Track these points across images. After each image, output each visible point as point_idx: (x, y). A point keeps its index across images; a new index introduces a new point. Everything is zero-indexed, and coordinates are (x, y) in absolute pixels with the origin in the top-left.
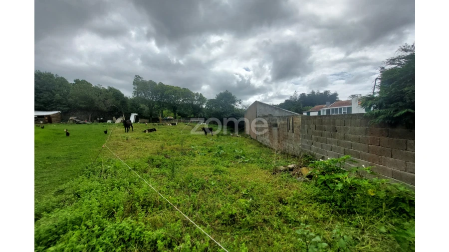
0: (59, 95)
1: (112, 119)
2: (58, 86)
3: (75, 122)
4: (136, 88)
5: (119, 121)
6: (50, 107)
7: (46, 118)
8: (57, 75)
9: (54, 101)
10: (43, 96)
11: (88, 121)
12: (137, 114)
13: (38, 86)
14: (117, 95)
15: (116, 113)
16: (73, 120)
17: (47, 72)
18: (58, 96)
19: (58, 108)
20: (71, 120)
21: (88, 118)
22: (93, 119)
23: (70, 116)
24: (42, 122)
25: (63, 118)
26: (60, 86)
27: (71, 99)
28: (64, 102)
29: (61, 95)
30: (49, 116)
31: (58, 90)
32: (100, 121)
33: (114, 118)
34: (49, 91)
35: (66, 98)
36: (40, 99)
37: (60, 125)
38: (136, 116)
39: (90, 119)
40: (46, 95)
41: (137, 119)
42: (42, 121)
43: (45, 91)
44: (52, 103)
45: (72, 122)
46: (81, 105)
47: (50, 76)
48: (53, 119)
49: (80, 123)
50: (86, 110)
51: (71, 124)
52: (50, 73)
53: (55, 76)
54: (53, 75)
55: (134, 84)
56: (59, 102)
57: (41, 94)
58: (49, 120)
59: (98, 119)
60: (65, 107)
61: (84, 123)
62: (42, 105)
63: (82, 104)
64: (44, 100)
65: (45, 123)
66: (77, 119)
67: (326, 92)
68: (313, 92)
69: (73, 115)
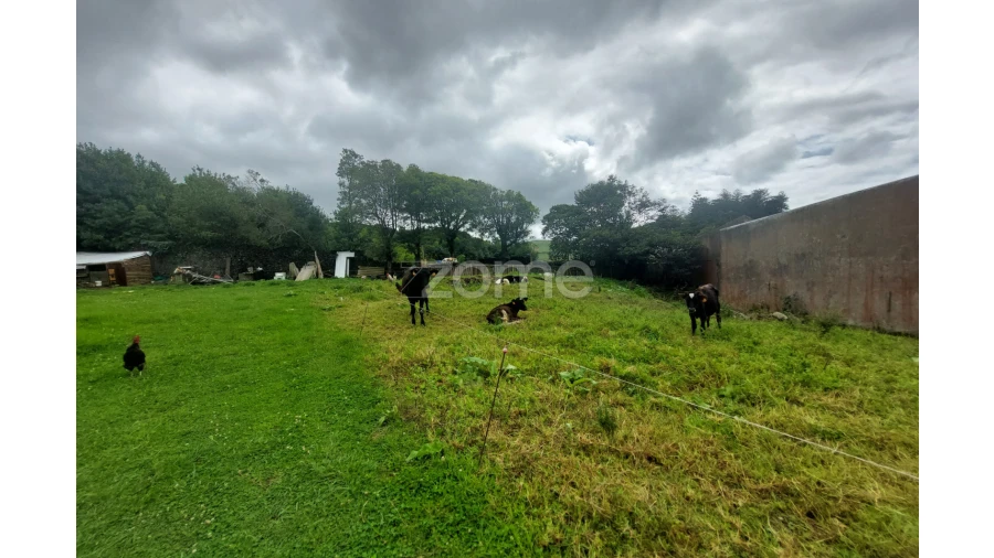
0: (144, 207)
1: (287, 271)
2: (143, 184)
3: (188, 279)
4: (347, 183)
5: (305, 274)
6: (121, 240)
7: (112, 271)
8: (139, 156)
9: (133, 223)
10: (101, 212)
11: (222, 276)
12: (352, 255)
13: (89, 185)
14: (298, 205)
15: (297, 253)
16: (185, 276)
17: (114, 149)
18: (142, 211)
19: (143, 243)
20: (179, 274)
21: (224, 269)
22: (237, 272)
23: (175, 265)
24: (99, 283)
25: (157, 271)
26: (148, 184)
27: (175, 219)
28: (160, 226)
29: (150, 209)
30: (117, 266)
31: (143, 196)
32: (257, 276)
33: (292, 266)
34: (118, 198)
35: (163, 217)
36: (95, 218)
37: (149, 289)
38: (350, 258)
39: (228, 270)
40: (110, 208)
41: (354, 266)
42: (99, 279)
43: (108, 197)
44: (129, 229)
45: (180, 280)
46: (203, 233)
47: (120, 159)
48: (129, 274)
49: (203, 284)
50: (216, 246)
51: (178, 286)
52: (122, 152)
53: (134, 159)
54: (129, 155)
55: (341, 173)
56: (146, 227)
57: (98, 206)
58: (119, 276)
59: (250, 270)
60: (160, 239)
61: (214, 283)
62: (101, 237)
63: (209, 228)
64: (106, 220)
65: (107, 285)
66: (194, 271)
67: (759, 194)
68: (725, 195)
69: (184, 261)
